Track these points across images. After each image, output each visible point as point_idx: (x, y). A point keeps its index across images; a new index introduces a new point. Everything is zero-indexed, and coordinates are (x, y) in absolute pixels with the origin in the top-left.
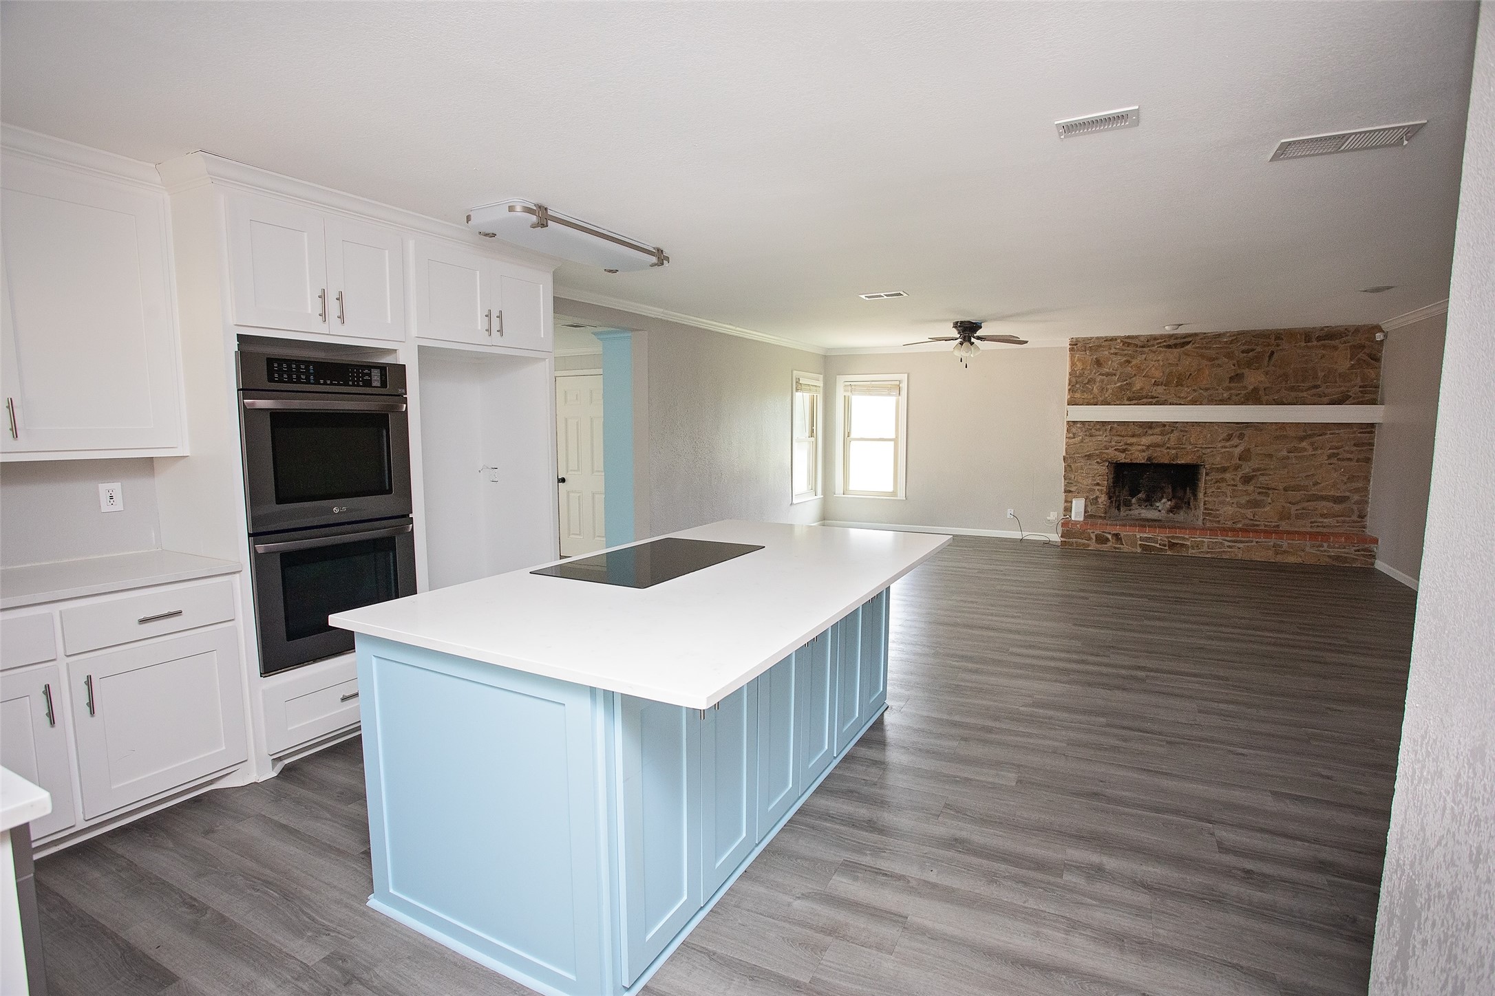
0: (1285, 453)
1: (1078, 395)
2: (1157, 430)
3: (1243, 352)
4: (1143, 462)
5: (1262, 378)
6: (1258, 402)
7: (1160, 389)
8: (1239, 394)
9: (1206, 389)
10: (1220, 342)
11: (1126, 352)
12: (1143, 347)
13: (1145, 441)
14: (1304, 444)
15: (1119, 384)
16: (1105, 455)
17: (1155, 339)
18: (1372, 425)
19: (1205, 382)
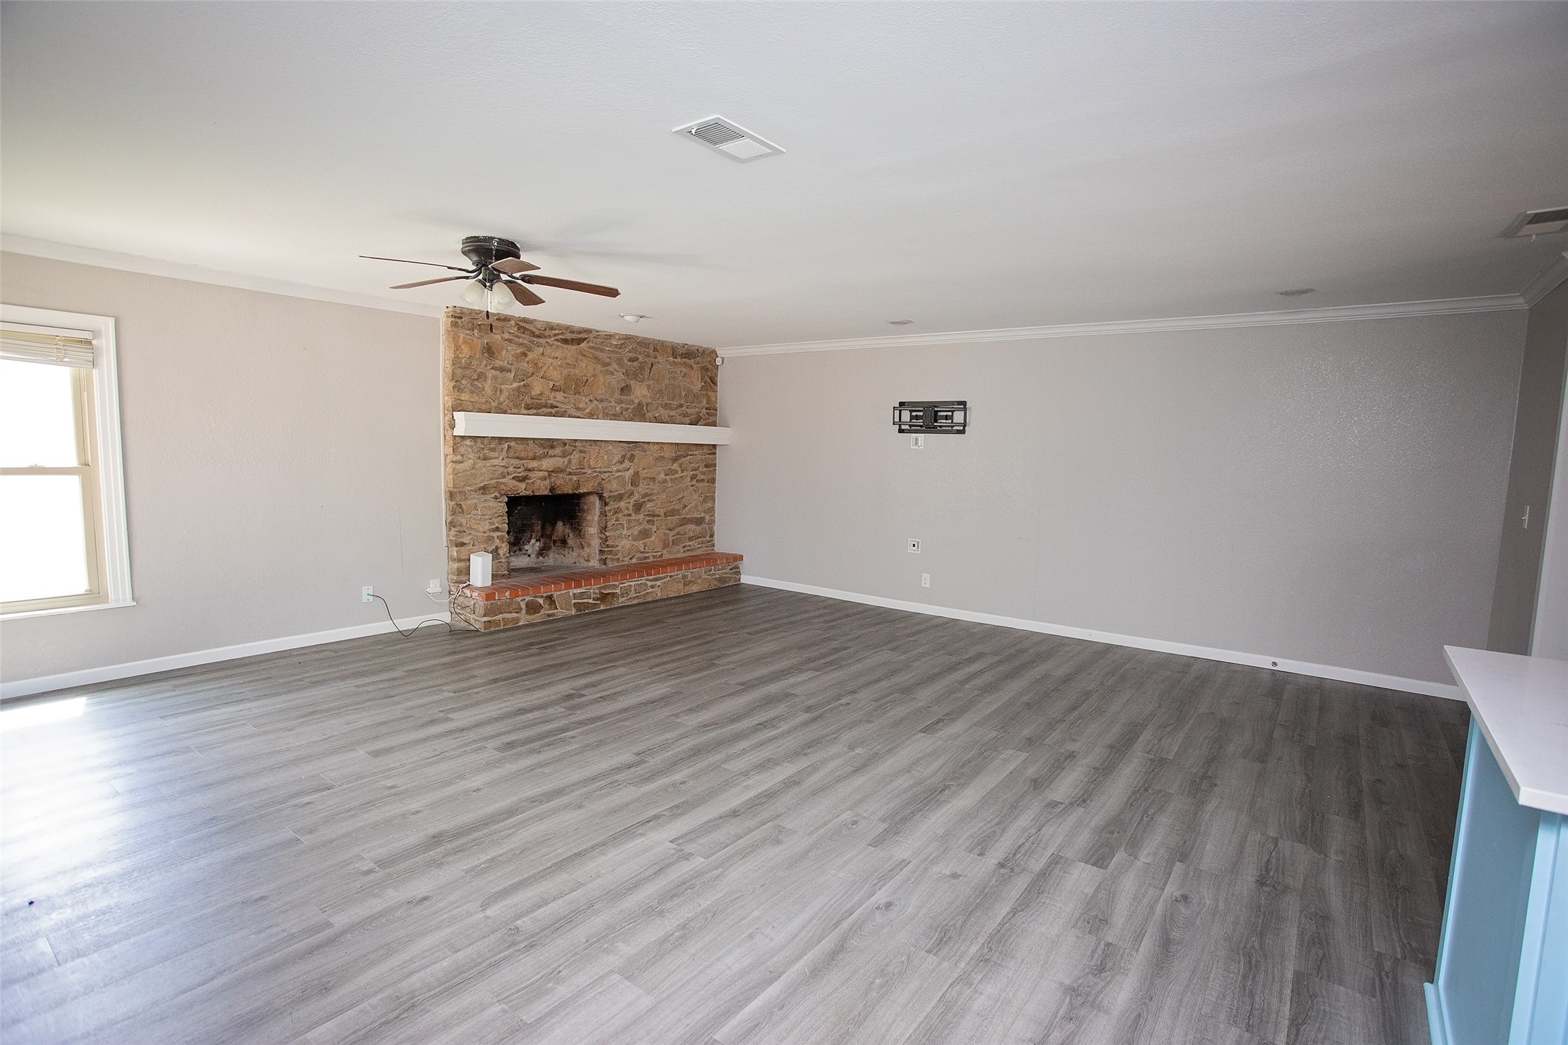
0: (662, 476)
1: (465, 397)
2: (558, 451)
3: (630, 360)
4: (546, 493)
5: (645, 392)
6: (643, 418)
7: (560, 396)
8: (628, 409)
9: (602, 401)
10: (611, 345)
11: (521, 340)
12: (539, 337)
13: (547, 464)
14: (675, 466)
15: (515, 385)
16: (502, 487)
17: (552, 329)
18: (714, 446)
19: (600, 391)
